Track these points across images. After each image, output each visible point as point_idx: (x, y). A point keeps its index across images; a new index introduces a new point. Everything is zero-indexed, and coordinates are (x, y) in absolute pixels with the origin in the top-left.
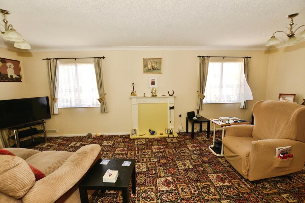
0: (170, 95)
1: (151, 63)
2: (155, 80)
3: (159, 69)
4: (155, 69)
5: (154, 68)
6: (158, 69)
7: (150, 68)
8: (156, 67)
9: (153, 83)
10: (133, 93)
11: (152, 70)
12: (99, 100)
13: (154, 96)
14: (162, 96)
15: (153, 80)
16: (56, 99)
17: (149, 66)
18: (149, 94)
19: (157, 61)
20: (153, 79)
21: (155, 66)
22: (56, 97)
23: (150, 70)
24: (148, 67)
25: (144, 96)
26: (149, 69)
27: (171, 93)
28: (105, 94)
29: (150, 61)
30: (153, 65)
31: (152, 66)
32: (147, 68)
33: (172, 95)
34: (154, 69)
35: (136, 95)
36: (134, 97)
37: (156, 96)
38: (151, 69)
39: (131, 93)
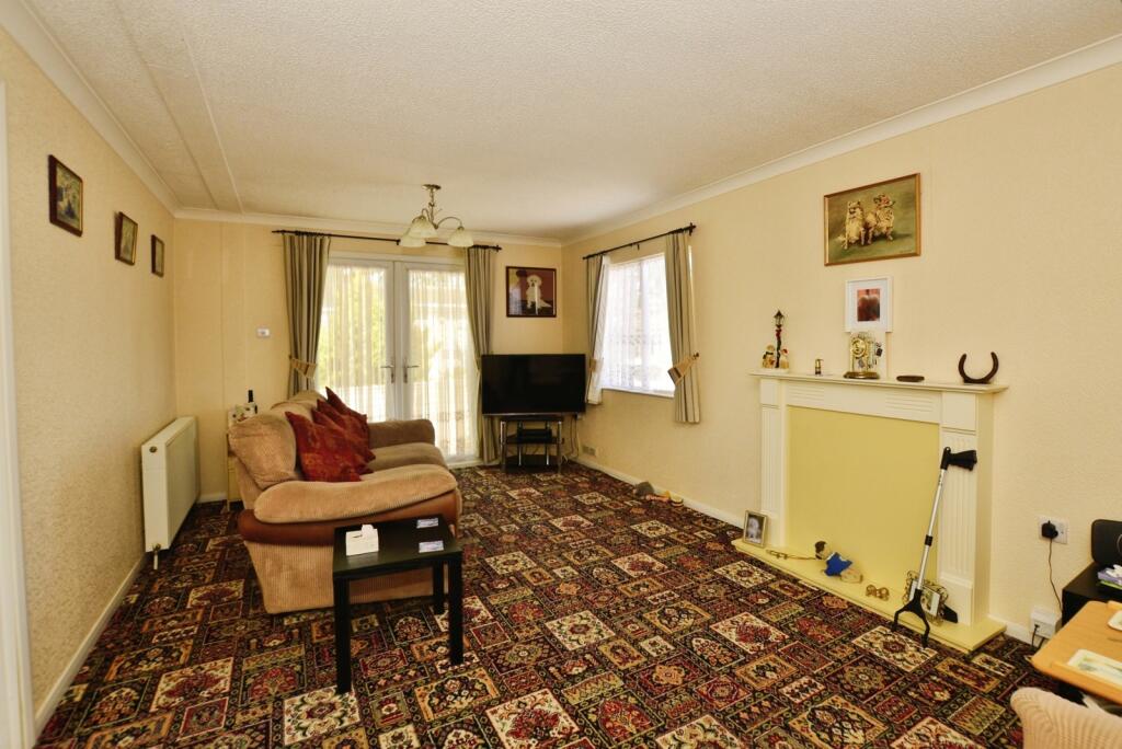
0: (967, 380)
1: (858, 210)
2: (877, 291)
3: (900, 232)
4: (883, 237)
5: (877, 234)
6: (895, 236)
7: (854, 237)
8: (884, 224)
9: (869, 310)
10: (775, 358)
11: (866, 244)
12: (670, 372)
13: (862, 375)
14: (900, 378)
15: (872, 296)
16: (595, 362)
17: (853, 229)
18: (838, 366)
19: (892, 194)
20: (868, 291)
21: (878, 220)
22: (596, 357)
23: (856, 247)
24: (845, 231)
25: (818, 373)
26: (850, 244)
27: (978, 368)
28: (697, 355)
29: (854, 204)
30: (871, 218)
31: (866, 227)
32: (841, 238)
33: (985, 381)
34: (875, 239)
35: (786, 366)
36: (772, 371)
37: (873, 376)
38: (858, 242)
39: (765, 357)
